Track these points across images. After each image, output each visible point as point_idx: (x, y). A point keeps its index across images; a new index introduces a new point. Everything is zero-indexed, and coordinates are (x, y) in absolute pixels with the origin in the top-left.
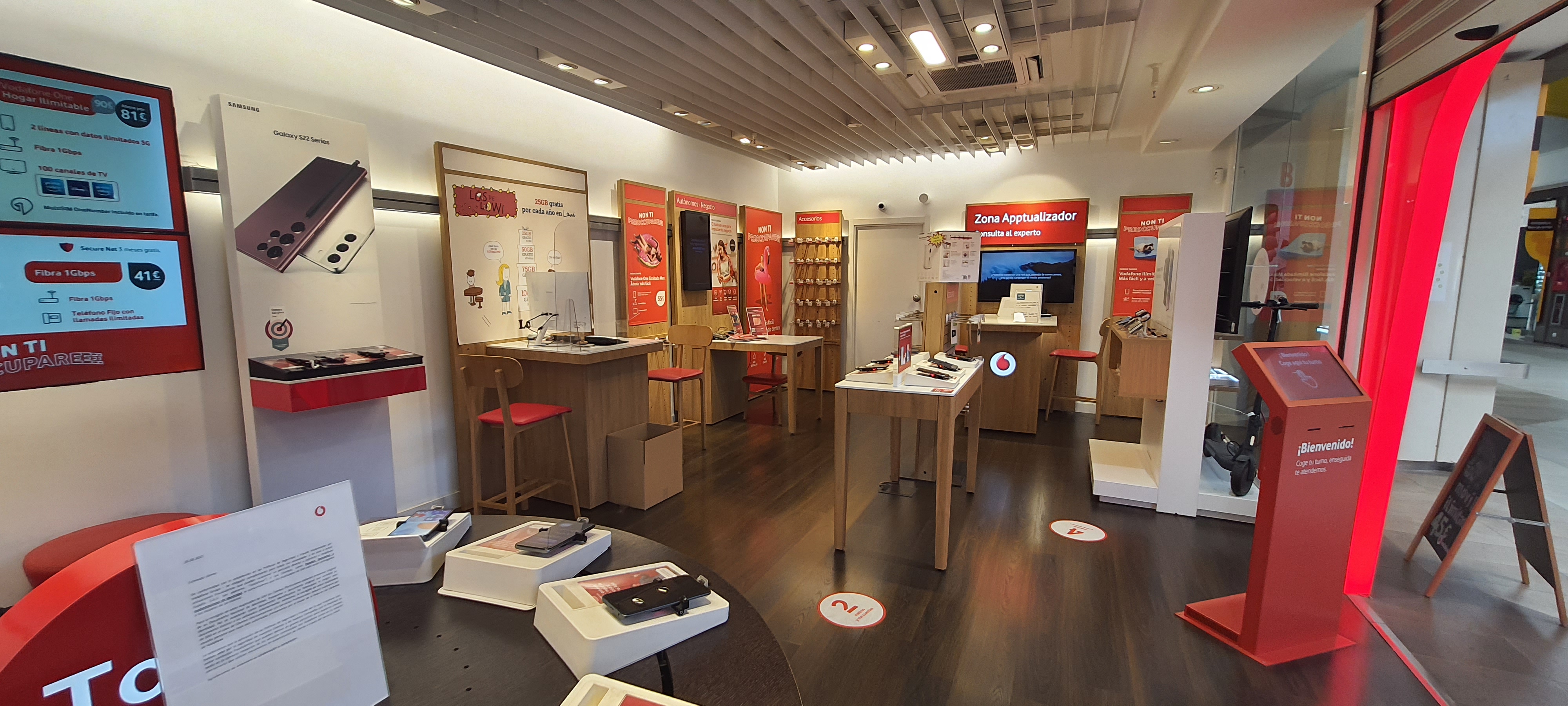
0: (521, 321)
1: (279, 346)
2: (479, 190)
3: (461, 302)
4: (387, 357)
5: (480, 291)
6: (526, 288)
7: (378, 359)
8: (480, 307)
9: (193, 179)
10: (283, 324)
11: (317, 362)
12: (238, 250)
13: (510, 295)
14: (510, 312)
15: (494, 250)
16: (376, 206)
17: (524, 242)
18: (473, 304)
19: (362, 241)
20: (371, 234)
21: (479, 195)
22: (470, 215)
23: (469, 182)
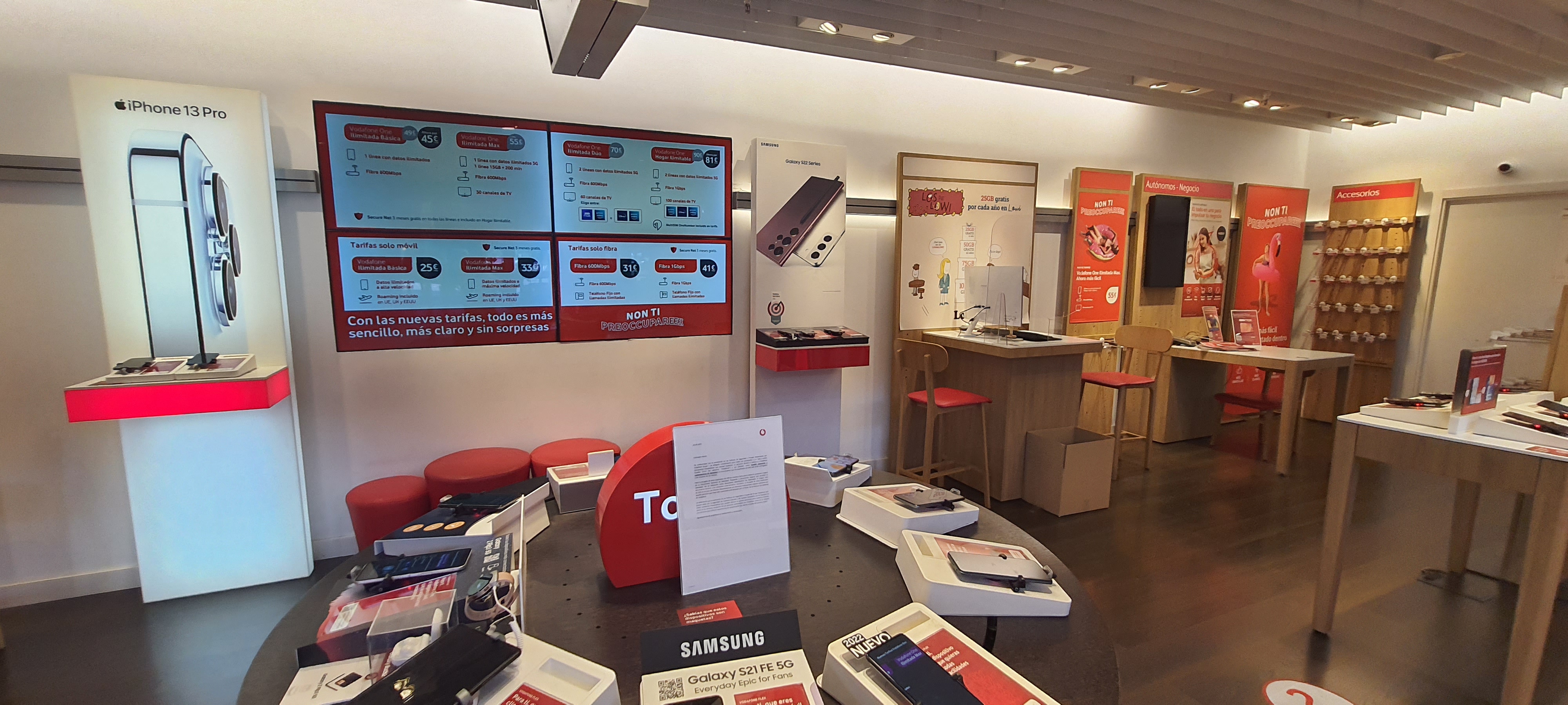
0: (956, 312)
1: (775, 321)
2: (930, 192)
3: (906, 291)
4: (843, 336)
5: (922, 283)
6: (963, 281)
7: (837, 337)
8: (921, 297)
9: (738, 200)
10: (779, 305)
11: (796, 335)
12: (757, 249)
13: (948, 287)
14: (947, 303)
15: (938, 246)
16: (848, 212)
17: (966, 238)
18: (916, 295)
19: (836, 240)
20: (842, 235)
21: (930, 196)
22: (920, 215)
23: (923, 186)
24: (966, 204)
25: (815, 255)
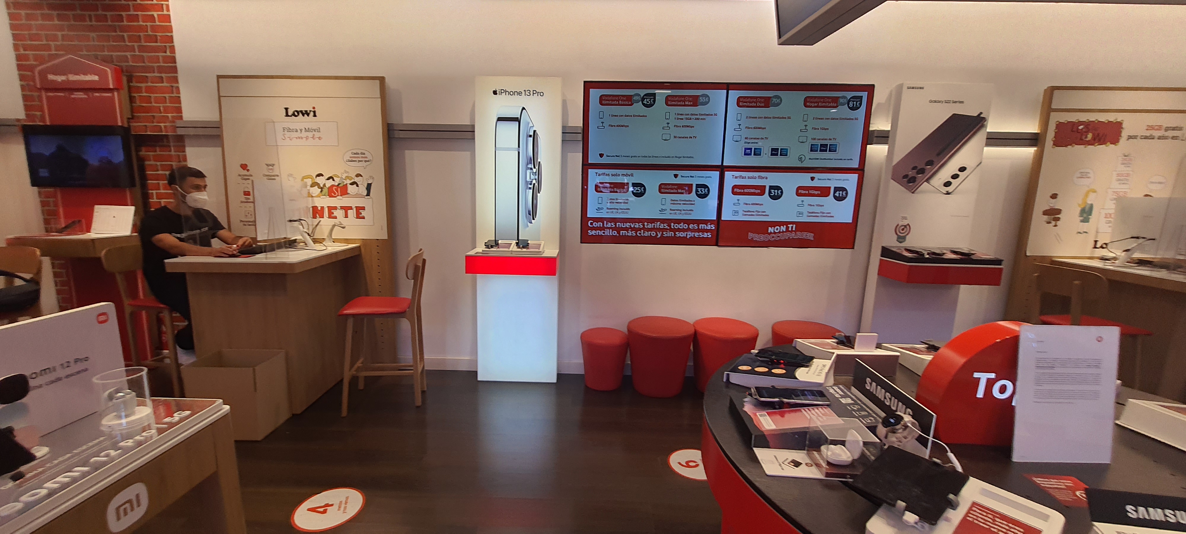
0: (1096, 242)
1: (901, 240)
2: (1081, 123)
3: (1038, 219)
4: (973, 257)
5: (1059, 211)
6: (1112, 211)
7: (966, 257)
8: (1056, 226)
10: (905, 226)
11: (928, 254)
12: (892, 179)
13: (1090, 217)
14: (1086, 232)
15: (1084, 175)
17: (1122, 169)
18: (1049, 223)
19: (970, 172)
20: (978, 166)
21: (1081, 127)
22: (1066, 146)
23: (1073, 117)
24: (1125, 134)
25: (947, 184)
